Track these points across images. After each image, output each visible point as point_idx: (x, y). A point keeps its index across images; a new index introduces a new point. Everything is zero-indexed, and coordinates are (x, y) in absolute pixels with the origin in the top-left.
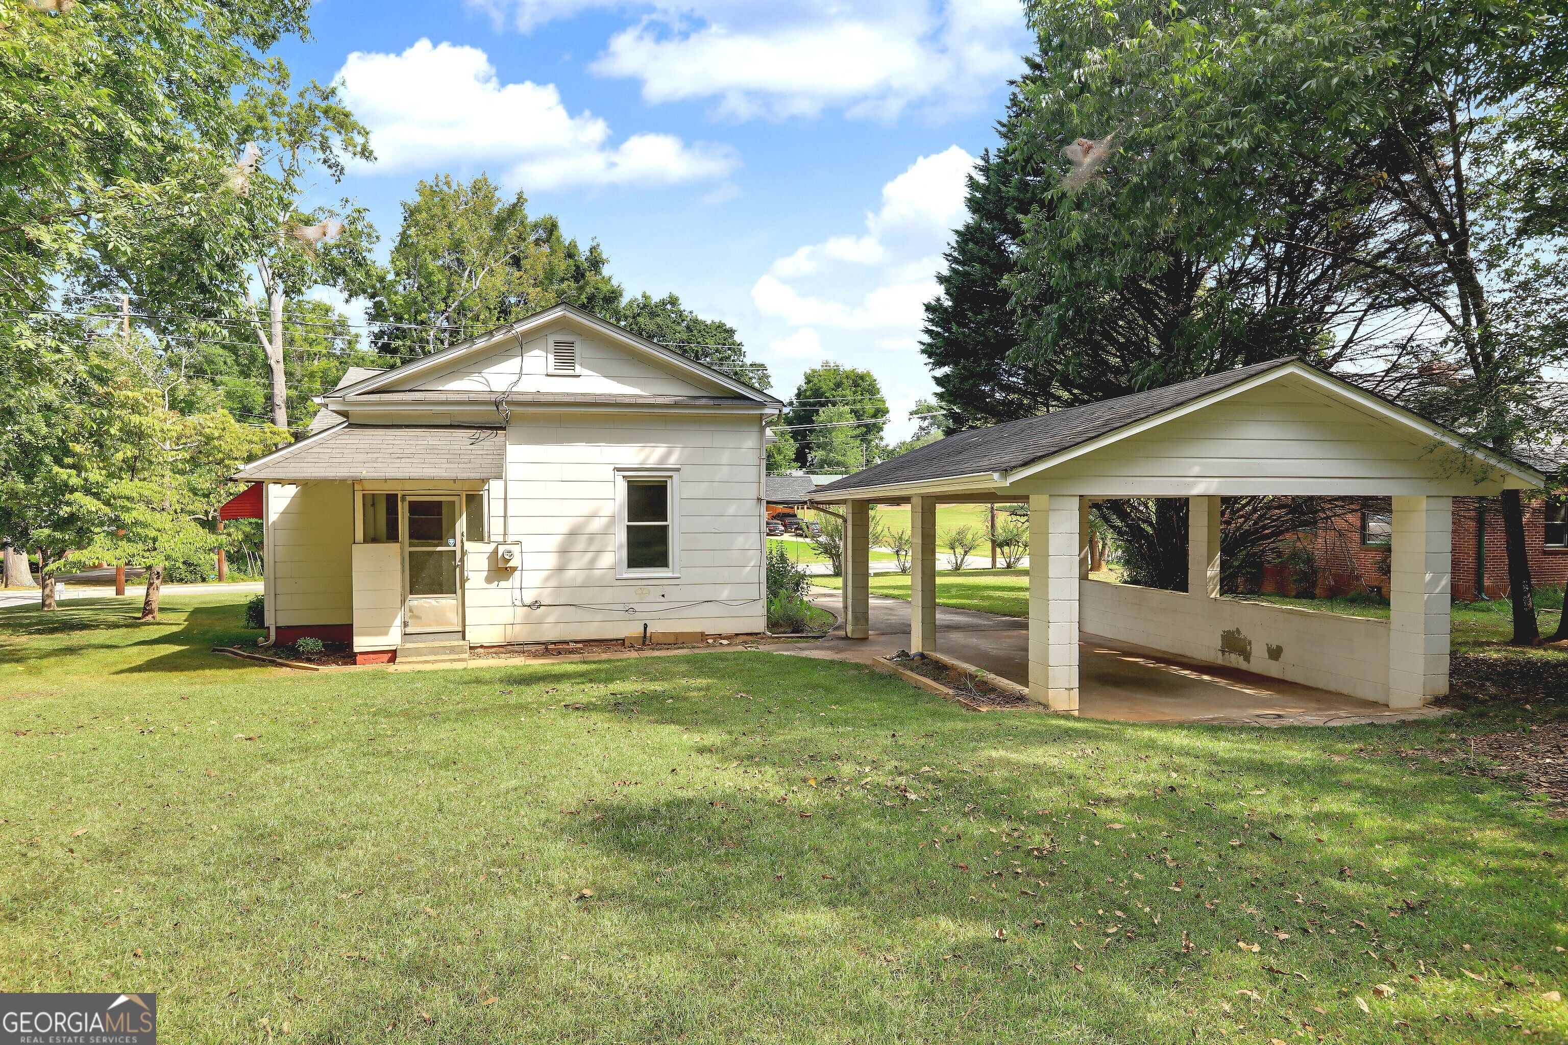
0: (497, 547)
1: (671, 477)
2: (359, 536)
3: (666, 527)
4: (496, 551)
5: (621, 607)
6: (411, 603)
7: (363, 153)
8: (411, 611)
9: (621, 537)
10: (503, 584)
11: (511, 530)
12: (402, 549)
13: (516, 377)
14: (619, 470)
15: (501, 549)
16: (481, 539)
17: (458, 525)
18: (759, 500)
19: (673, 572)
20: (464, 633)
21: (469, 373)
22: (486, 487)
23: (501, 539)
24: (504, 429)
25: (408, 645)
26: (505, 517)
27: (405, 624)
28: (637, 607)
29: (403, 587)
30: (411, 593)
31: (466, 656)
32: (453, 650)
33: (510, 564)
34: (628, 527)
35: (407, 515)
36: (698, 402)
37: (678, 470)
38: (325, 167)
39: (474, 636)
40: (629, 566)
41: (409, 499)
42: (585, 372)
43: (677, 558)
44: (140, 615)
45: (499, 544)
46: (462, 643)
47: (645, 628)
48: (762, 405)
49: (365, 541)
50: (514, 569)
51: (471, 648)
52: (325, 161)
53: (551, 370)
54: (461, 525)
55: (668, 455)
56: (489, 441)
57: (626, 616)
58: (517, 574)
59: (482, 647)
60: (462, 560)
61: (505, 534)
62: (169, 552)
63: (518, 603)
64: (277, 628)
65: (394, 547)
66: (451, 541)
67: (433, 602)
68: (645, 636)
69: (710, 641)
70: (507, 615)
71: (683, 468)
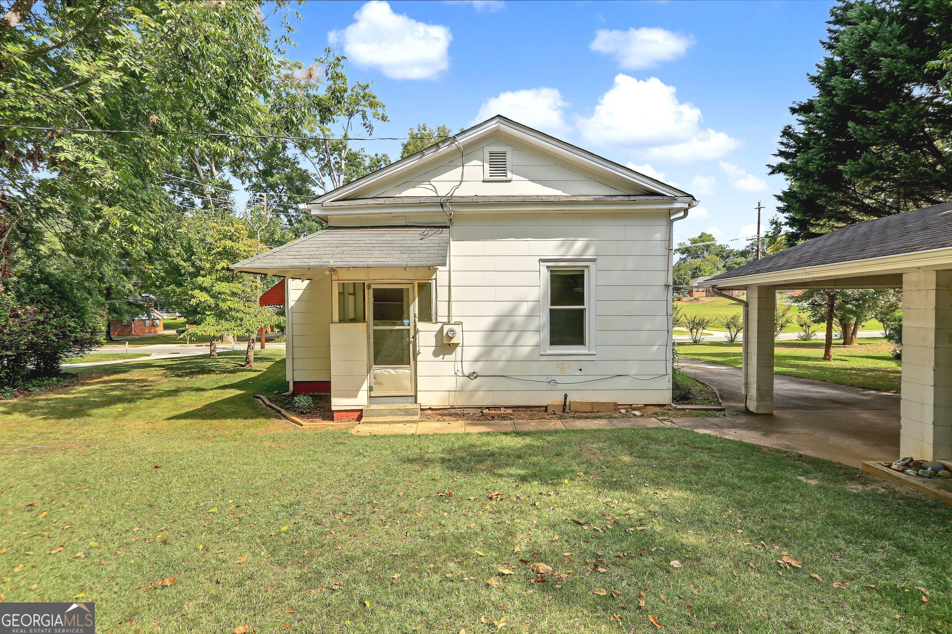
0: (442, 327)
1: (587, 267)
2: (336, 317)
3: (582, 311)
4: (442, 329)
5: (544, 379)
6: (375, 372)
7: (383, 117)
8: (375, 378)
9: (544, 319)
10: (447, 357)
11: (454, 312)
12: (368, 327)
13: (459, 183)
14: (542, 261)
15: (446, 328)
16: (429, 320)
17: (411, 308)
18: (667, 286)
19: (589, 350)
20: (416, 397)
21: (421, 182)
22: (434, 277)
23: (446, 320)
24: (448, 227)
25: (374, 407)
26: (449, 301)
27: (371, 389)
28: (558, 379)
29: (369, 358)
30: (375, 364)
31: (416, 418)
32: (407, 412)
33: (453, 341)
34: (551, 310)
35: (372, 300)
36: (614, 199)
37: (594, 260)
38: (364, 127)
39: (425, 400)
40: (552, 344)
41: (373, 286)
42: (515, 177)
43: (592, 339)
44: (244, 364)
45: (444, 324)
46: (414, 406)
47: (565, 398)
48: (673, 199)
49: (342, 320)
50: (456, 345)
51: (422, 410)
52: (364, 125)
53: (487, 177)
54: (414, 308)
55: (586, 248)
56: (436, 237)
57: (549, 386)
58: (459, 349)
59: (430, 409)
60: (414, 337)
61: (449, 316)
62: (249, 327)
63: (460, 374)
64: (295, 383)
65: (362, 326)
66: (406, 321)
67: (392, 371)
68: (565, 405)
69: (623, 411)
70: (451, 383)
71: (599, 259)
